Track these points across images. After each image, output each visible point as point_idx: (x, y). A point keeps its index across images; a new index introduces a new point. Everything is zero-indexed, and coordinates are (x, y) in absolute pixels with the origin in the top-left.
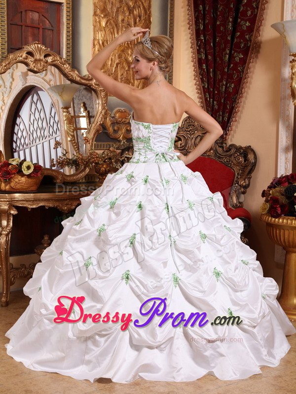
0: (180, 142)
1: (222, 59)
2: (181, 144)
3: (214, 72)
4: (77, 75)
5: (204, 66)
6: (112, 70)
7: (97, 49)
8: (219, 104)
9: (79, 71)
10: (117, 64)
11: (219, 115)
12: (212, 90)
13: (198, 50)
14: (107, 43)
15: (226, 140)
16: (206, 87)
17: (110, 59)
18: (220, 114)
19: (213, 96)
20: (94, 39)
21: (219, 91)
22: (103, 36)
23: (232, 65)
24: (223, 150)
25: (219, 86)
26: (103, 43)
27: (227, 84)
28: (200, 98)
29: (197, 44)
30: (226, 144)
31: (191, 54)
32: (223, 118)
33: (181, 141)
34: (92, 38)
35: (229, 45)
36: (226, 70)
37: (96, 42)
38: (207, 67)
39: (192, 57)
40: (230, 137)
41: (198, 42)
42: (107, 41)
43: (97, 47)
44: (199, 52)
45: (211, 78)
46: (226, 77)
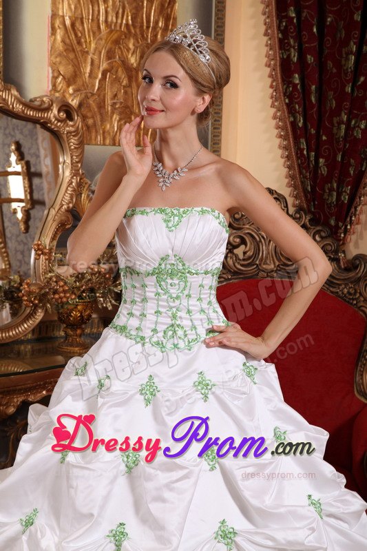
0: (243, 247)
1: (339, 65)
2: (245, 253)
3: (320, 92)
4: (16, 98)
5: (296, 79)
6: (94, 86)
7: (59, 38)
8: (331, 165)
9: (20, 89)
10: (104, 74)
11: (331, 190)
12: (313, 131)
13: (281, 41)
14: (82, 23)
15: (343, 244)
16: (300, 125)
17: (89, 61)
18: (332, 186)
19: (317, 147)
20: (54, 16)
21: (331, 136)
22: (73, 7)
23: (362, 79)
24: (339, 267)
25: (332, 125)
26: (73, 25)
27: (349, 121)
28: (286, 148)
29: (279, 27)
30: (344, 252)
31: (264, 50)
32: (339, 195)
33: (246, 245)
34: (49, 12)
35: (357, 33)
36: (349, 89)
37: (57, 23)
38: (302, 80)
39: (267, 56)
40: (353, 237)
41: (280, 22)
42: (82, 19)
43: (59, 35)
44: (283, 44)
45: (312, 106)
46: (347, 104)
